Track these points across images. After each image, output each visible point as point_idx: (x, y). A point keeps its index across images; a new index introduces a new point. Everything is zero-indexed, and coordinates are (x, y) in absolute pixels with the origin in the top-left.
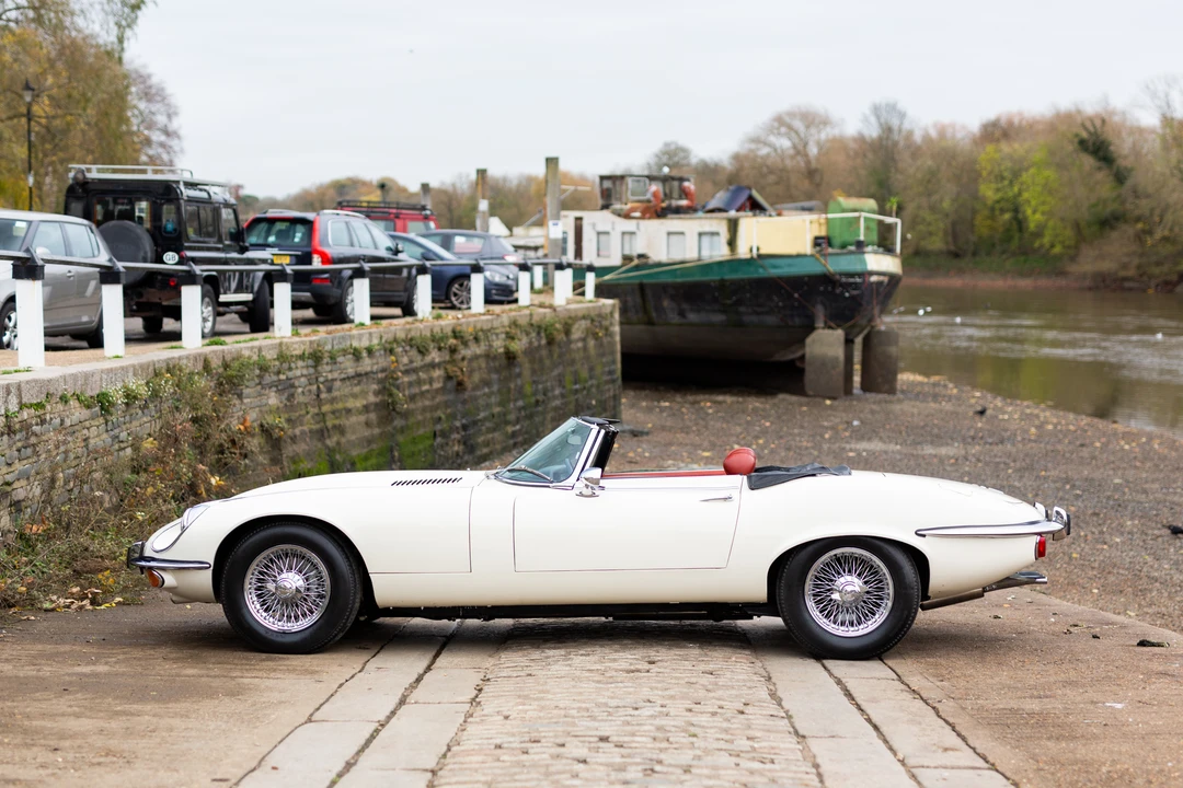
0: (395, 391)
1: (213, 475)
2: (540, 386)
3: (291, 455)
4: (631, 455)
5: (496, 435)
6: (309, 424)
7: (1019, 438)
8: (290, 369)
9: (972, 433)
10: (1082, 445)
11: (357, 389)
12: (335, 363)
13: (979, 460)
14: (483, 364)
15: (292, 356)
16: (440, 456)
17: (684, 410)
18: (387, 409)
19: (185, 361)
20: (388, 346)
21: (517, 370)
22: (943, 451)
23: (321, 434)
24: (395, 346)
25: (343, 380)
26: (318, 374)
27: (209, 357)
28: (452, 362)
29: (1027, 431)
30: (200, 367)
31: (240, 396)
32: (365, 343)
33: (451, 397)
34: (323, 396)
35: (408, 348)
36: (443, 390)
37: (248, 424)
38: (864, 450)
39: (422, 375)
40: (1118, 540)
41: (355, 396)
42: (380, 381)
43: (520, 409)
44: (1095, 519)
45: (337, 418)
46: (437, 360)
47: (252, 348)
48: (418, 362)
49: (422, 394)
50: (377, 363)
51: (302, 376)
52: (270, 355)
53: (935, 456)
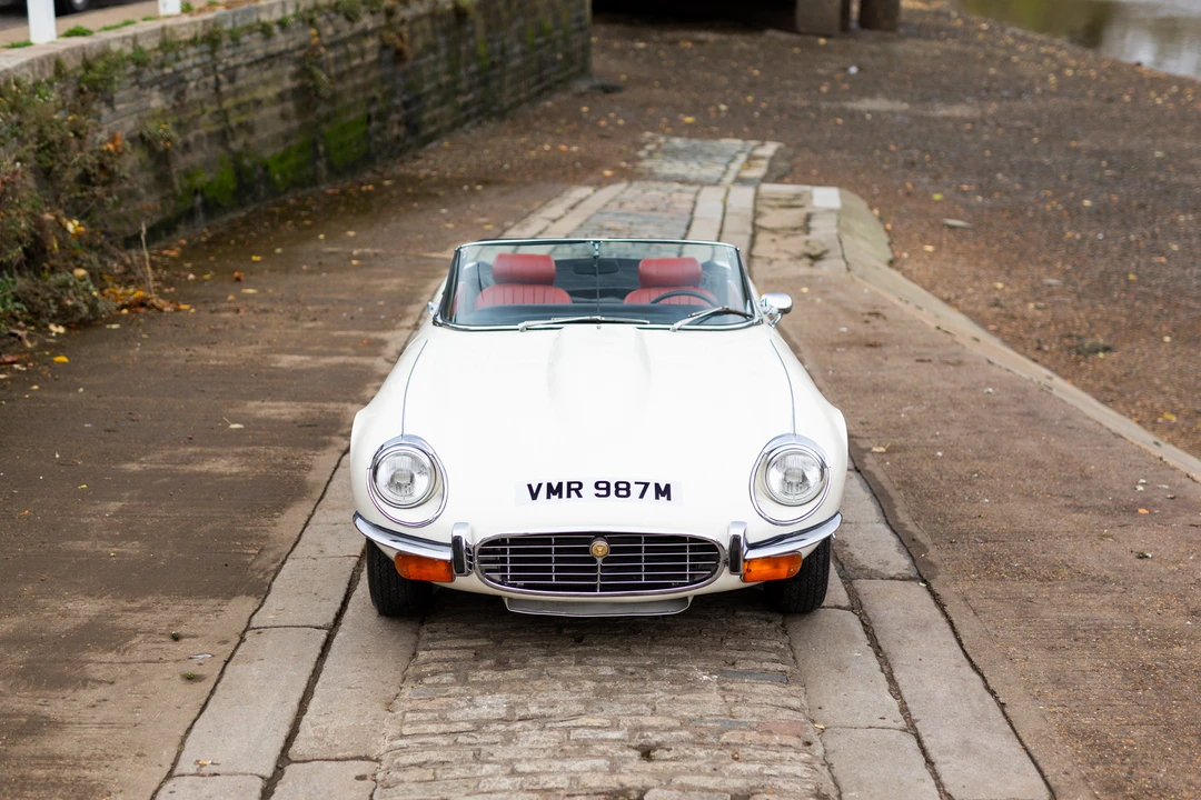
0: (317, 71)
1: (70, 219)
2: (497, 45)
3: (183, 168)
4: (603, 123)
5: (447, 109)
6: (206, 125)
7: (1038, 90)
8: (178, 59)
9: (985, 83)
10: (1110, 100)
11: (268, 75)
12: (238, 45)
13: (999, 125)
14: (427, 24)
15: (180, 42)
16: (376, 143)
17: (662, 54)
18: (305, 96)
19: (26, 70)
20: (307, 16)
21: (469, 28)
22: (958, 111)
23: (223, 136)
24: (315, 15)
25: (249, 65)
26: (215, 61)
27: (64, 57)
28: (390, 27)
29: (1045, 80)
30: (49, 73)
31: (110, 103)
32: (277, 15)
33: (388, 70)
34: (225, 88)
35: (332, 15)
36: (378, 63)
37: (119, 143)
38: (869, 112)
39: (352, 47)
40: (1175, 247)
41: (266, 83)
42: (299, 61)
43: (472, 75)
44: (1142, 213)
45: (242, 114)
46: (370, 26)
47: (123, 39)
48: (347, 30)
49: (353, 70)
50: (293, 39)
51: (195, 66)
52: (149, 44)
53: (947, 119)
